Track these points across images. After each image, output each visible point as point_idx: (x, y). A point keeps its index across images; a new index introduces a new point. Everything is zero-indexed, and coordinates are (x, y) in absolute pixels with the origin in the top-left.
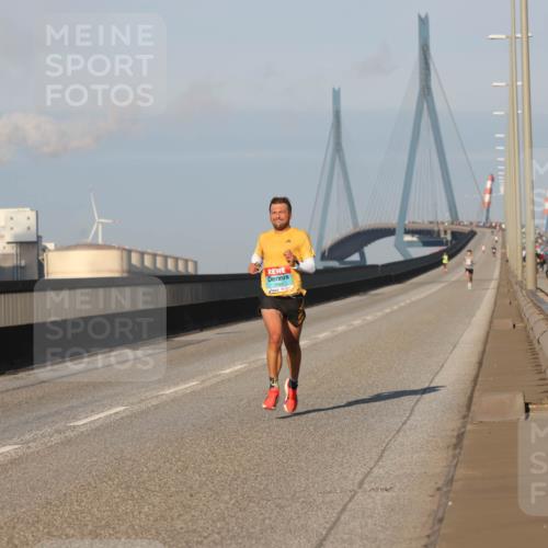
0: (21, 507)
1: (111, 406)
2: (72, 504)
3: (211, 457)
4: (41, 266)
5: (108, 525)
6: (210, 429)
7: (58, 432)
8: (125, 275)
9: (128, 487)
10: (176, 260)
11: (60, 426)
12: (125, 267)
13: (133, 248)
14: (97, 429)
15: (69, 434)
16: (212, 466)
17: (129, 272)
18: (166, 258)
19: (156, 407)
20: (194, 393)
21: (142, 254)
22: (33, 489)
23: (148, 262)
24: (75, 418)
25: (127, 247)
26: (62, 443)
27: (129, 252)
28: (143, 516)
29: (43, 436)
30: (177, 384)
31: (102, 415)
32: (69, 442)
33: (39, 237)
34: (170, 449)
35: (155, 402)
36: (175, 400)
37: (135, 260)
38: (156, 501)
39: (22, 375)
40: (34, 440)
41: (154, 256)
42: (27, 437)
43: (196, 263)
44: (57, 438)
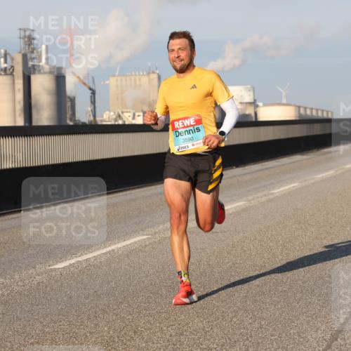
0: (247, 232)
1: (291, 183)
2: (272, 231)
3: (341, 209)
4: (256, 114)
5: (290, 242)
6: (340, 194)
7: (265, 195)
8: (297, 119)
9: (300, 223)
10: (323, 111)
11: (265, 193)
12: (298, 115)
13: (301, 105)
14: (284, 194)
15: (271, 197)
16: (341, 213)
17: (299, 117)
18: (317, 110)
19: (313, 184)
20: (332, 177)
21: (306, 108)
22: (253, 223)
23: (308, 112)
24: (273, 189)
25: (298, 105)
26: (267, 201)
27: (299, 107)
28: (307, 238)
29: (258, 197)
30: (323, 173)
31: (286, 188)
32: (270, 200)
33: (255, 100)
34: (320, 205)
35: (312, 181)
36: (323, 180)
37: (302, 111)
38: (313, 230)
39: (247, 167)
40: (253, 199)
41: (312, 109)
42: (250, 198)
43: (332, 113)
44: (264, 199)
